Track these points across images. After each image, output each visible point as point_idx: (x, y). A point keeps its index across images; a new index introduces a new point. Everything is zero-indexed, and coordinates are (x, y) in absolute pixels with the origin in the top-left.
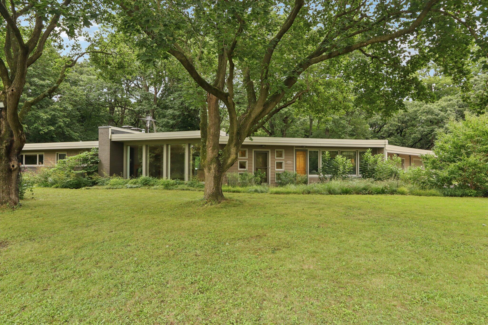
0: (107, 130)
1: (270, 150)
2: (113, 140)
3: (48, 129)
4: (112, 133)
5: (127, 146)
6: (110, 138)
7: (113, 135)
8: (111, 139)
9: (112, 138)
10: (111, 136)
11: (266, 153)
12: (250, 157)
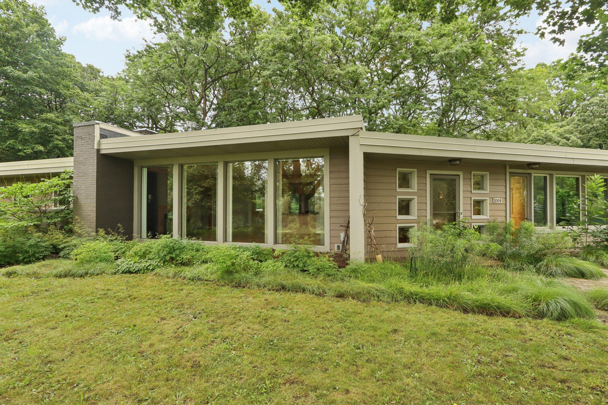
0: (89, 129)
1: (461, 174)
2: (103, 152)
3: (32, 149)
4: (103, 136)
5: (142, 167)
6: (96, 147)
7: (104, 141)
8: (98, 150)
9: (103, 147)
10: (99, 144)
11: (454, 180)
12: (422, 189)
